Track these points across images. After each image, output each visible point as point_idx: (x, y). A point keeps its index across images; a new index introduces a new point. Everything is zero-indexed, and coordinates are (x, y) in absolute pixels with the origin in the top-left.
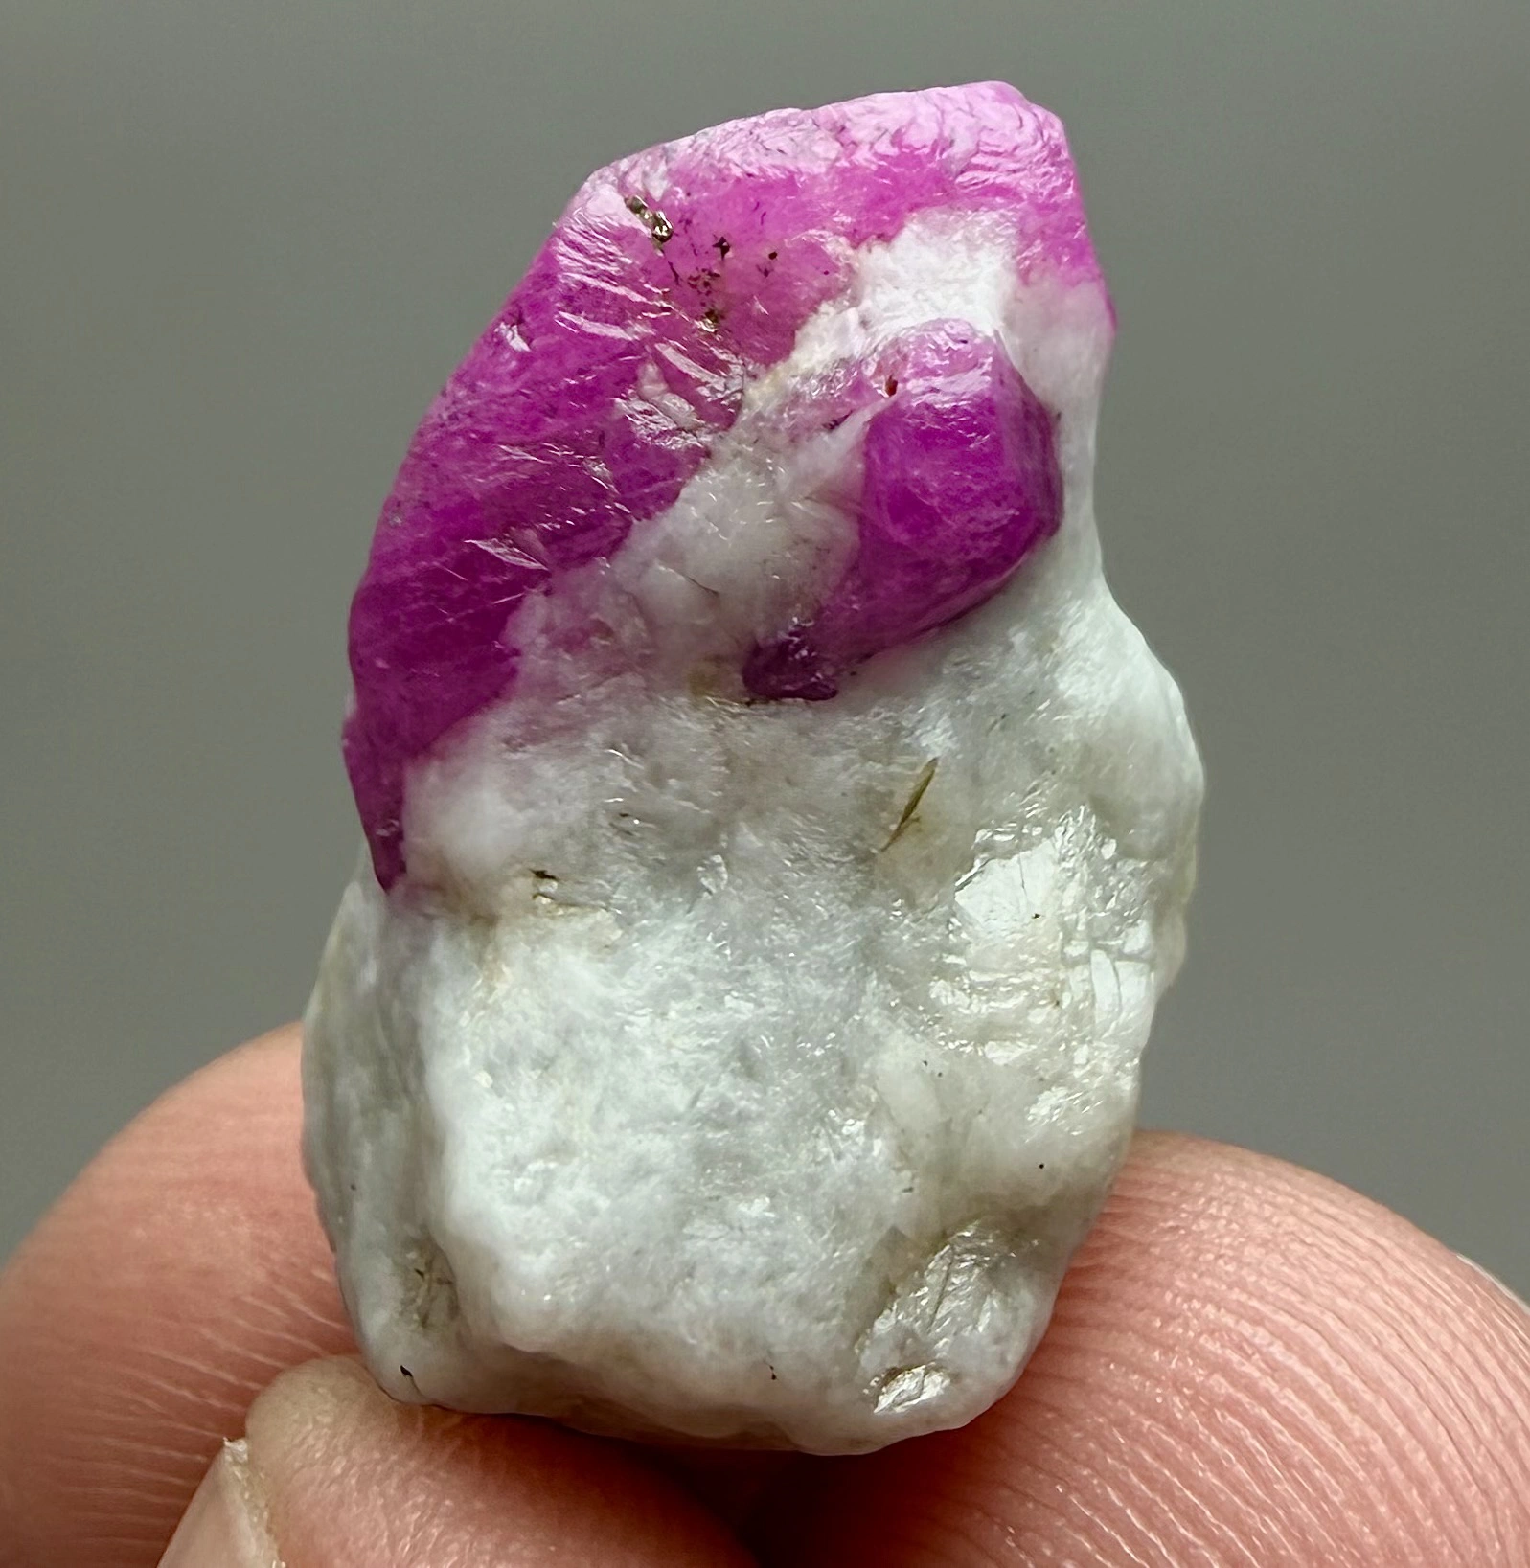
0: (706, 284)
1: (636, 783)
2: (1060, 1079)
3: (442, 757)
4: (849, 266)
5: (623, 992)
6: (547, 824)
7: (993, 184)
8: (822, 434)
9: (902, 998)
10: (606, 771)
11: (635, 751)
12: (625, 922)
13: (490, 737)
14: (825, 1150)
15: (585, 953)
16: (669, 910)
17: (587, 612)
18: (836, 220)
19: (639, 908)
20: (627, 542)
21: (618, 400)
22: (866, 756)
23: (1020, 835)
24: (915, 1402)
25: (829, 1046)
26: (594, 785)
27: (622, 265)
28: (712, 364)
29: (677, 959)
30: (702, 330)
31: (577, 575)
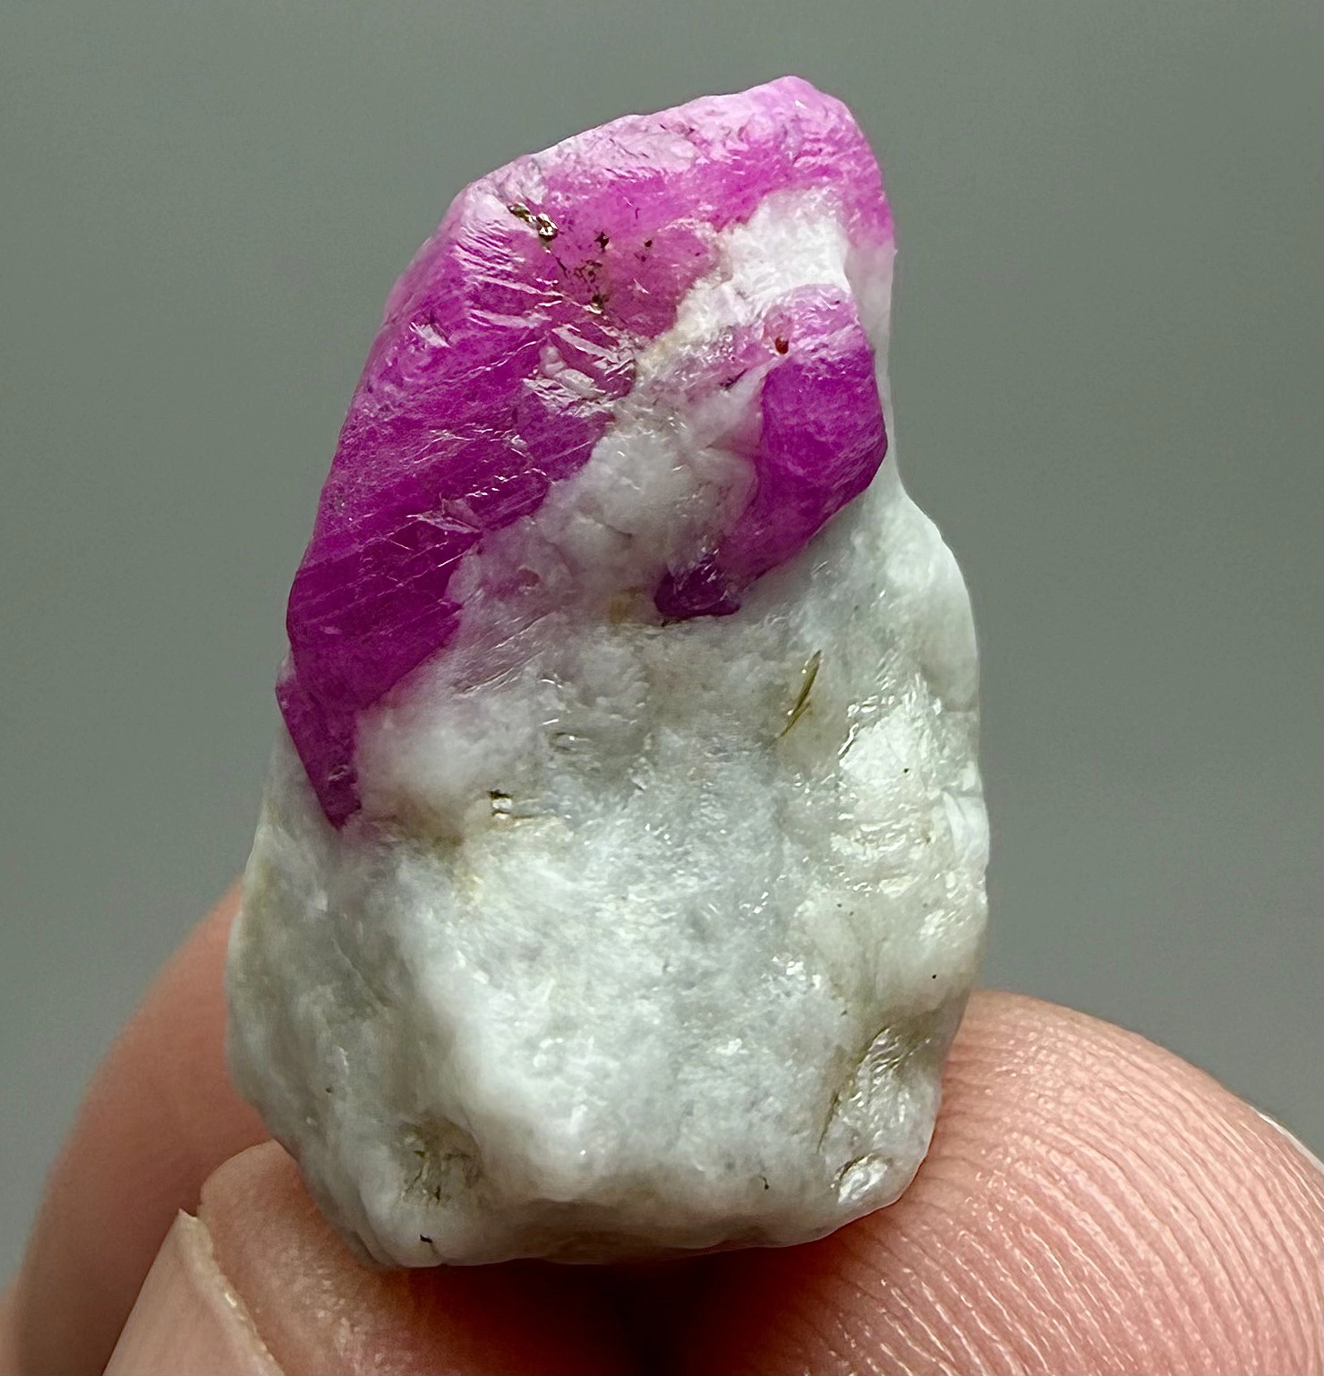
0: (591, 273)
1: (570, 704)
2: (938, 904)
3: (395, 705)
4: (716, 247)
5: (587, 884)
6: (499, 751)
7: (821, 166)
8: (721, 391)
9: (810, 856)
10: (541, 698)
11: (565, 678)
12: (574, 825)
13: (440, 682)
14: (774, 991)
15: (546, 857)
16: (608, 808)
17: (514, 566)
18: (701, 209)
19: (583, 812)
20: (547, 501)
21: (526, 380)
22: (766, 656)
23: (880, 706)
24: (866, 1188)
25: (764, 904)
26: (533, 712)
27: (516, 264)
28: (603, 341)
29: (626, 850)
30: (590, 312)
31: (505, 534)
